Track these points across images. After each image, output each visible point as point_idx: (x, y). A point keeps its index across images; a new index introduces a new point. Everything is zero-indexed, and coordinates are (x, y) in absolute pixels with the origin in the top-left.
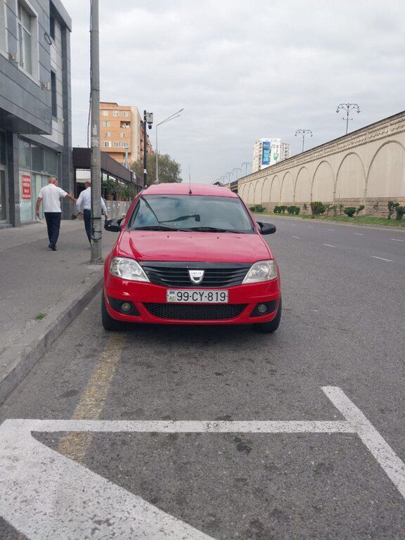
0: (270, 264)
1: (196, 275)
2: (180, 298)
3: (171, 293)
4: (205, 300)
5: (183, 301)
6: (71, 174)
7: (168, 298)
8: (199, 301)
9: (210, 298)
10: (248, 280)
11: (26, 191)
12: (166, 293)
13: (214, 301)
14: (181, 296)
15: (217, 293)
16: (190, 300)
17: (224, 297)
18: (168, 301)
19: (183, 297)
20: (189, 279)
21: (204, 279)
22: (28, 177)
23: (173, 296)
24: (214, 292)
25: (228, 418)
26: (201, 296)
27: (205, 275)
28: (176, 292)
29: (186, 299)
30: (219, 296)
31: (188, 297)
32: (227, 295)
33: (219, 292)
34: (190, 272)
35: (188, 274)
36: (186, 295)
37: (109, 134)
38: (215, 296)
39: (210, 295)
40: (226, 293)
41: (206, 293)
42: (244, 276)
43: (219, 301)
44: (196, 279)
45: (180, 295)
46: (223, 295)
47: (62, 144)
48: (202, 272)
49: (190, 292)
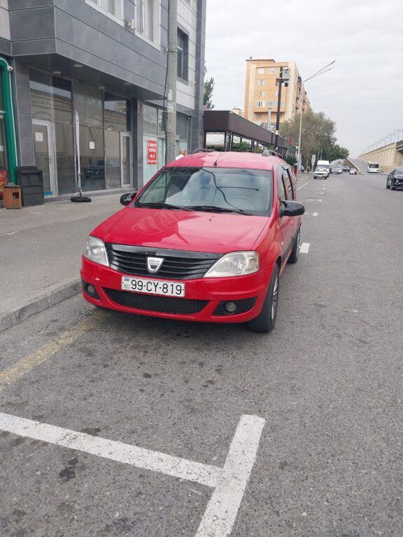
0: (249, 256)
1: (155, 262)
2: (134, 287)
3: (125, 280)
4: (159, 292)
5: (137, 290)
6: (200, 138)
7: (123, 285)
8: (153, 292)
9: (165, 290)
10: (213, 273)
11: (151, 156)
12: (121, 279)
13: (169, 294)
14: (135, 285)
15: (172, 285)
16: (144, 290)
17: (180, 290)
18: (123, 288)
19: (138, 286)
20: (146, 266)
21: (162, 268)
22: (155, 142)
23: (128, 283)
24: (169, 284)
25: (94, 432)
26: (156, 286)
27: (164, 263)
28: (131, 279)
29: (140, 288)
30: (175, 289)
31: (142, 286)
32: (183, 288)
33: (175, 285)
34: (149, 258)
35: (145, 261)
36: (140, 284)
37: (263, 94)
38: (170, 288)
39: (165, 286)
40: (183, 285)
41: (161, 283)
42: (208, 268)
43: (175, 295)
44: (153, 267)
45: (134, 283)
46: (179, 288)
47: (193, 107)
48: (161, 260)
49: (145, 281)
